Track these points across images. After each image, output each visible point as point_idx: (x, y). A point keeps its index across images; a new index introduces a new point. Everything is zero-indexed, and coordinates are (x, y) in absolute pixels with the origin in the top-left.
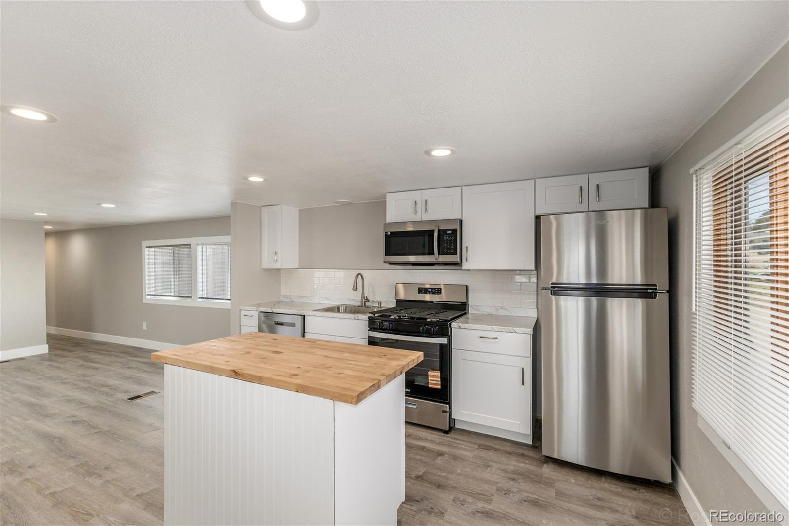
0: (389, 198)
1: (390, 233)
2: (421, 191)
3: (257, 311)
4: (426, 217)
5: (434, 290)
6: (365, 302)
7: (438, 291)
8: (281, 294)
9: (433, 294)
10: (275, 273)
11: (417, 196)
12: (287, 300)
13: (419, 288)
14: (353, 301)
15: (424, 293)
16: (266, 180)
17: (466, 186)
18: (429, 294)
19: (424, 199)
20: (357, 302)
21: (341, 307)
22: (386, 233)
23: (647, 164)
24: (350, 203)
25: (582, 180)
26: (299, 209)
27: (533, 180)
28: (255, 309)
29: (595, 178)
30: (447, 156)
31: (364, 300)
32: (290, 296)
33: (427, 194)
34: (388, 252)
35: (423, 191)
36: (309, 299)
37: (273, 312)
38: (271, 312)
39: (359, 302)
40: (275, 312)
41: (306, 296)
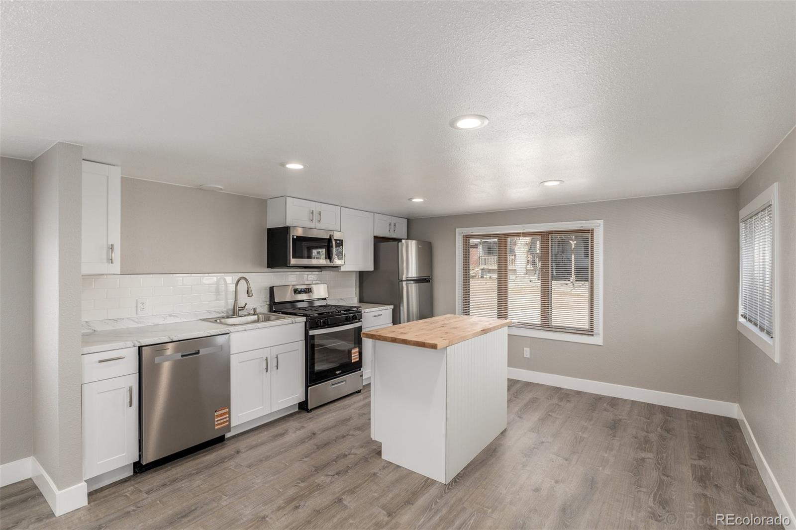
1: (297, 236)
2: (317, 203)
3: (134, 346)
4: (318, 227)
5: (305, 290)
7: (309, 290)
9: (305, 293)
11: (314, 206)
13: (295, 289)
15: (299, 294)
17: (342, 207)
18: (302, 293)
19: (319, 210)
22: (293, 236)
23: (406, 217)
27: (373, 214)
33: (321, 207)
34: (294, 255)
35: (319, 203)
36: (133, 321)
37: (174, 340)
38: (170, 341)
39: (223, 312)
40: (177, 340)
41: (127, 318)
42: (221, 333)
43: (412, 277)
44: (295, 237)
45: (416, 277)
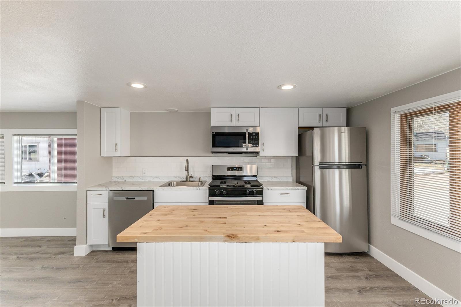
0: (213, 110)
1: (216, 133)
2: (235, 108)
3: (106, 190)
4: (238, 124)
5: (238, 169)
6: (189, 178)
7: (240, 169)
8: (113, 176)
9: (237, 171)
10: (109, 159)
11: (232, 111)
12: (119, 180)
13: (228, 168)
14: (178, 178)
15: (232, 171)
16: (145, 87)
17: (261, 108)
18: (235, 171)
19: (237, 113)
20: (181, 178)
21: (173, 183)
22: (212, 133)
23: (346, 106)
24: (177, 112)
25: (319, 111)
26: (130, 112)
27: (298, 109)
28: (104, 188)
29: (326, 111)
30: (292, 89)
31: (188, 177)
32: (123, 177)
33: (238, 110)
34: (214, 145)
35: (236, 108)
36: (140, 178)
37: (124, 190)
38: (122, 190)
39: (183, 178)
40: (125, 190)
41: (137, 177)
42: (148, 190)
43: (345, 163)
44: (214, 133)
45: (348, 163)
